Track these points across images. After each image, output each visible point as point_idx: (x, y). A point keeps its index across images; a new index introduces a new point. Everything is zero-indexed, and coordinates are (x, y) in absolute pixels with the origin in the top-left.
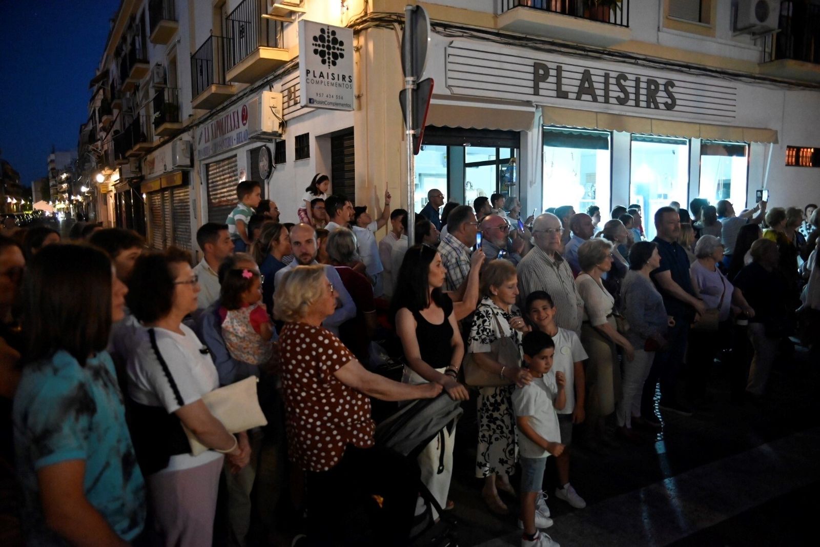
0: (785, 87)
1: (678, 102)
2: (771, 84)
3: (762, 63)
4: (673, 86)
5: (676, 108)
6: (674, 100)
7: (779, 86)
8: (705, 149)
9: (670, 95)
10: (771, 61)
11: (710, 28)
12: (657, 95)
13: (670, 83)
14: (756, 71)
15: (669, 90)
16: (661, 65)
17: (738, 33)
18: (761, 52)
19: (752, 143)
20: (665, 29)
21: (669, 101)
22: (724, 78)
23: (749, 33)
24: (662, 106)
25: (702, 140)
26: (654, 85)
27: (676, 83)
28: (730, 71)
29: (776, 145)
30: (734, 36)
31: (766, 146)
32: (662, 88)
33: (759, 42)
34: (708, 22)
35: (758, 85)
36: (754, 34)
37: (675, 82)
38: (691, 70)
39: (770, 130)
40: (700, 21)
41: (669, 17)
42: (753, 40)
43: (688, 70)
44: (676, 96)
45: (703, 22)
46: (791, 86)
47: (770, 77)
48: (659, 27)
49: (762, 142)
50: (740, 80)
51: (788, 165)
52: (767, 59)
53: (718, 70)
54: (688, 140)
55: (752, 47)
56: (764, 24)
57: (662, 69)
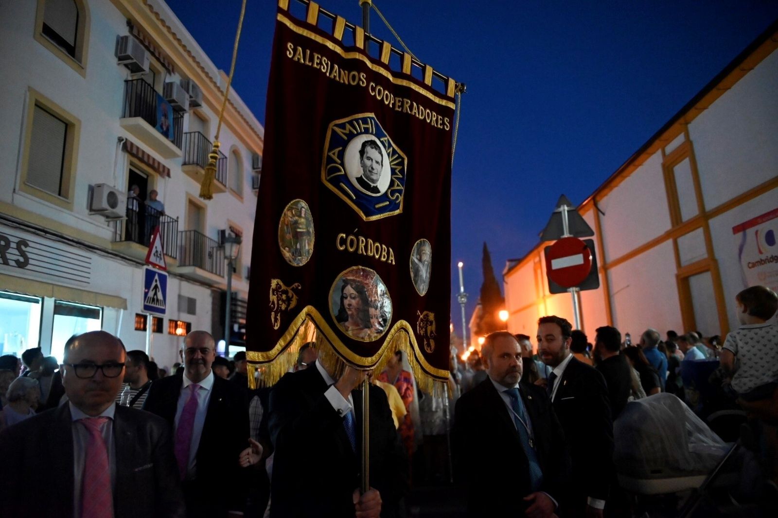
0: (133, 264)
1: (31, 261)
2: (122, 260)
3: (114, 241)
4: (26, 245)
5: (29, 267)
6: (27, 259)
7: (128, 263)
8: (59, 309)
9: (23, 254)
10: (121, 241)
11: (68, 203)
12: (8, 251)
13: (23, 243)
14: (109, 247)
15: (21, 249)
16: (14, 224)
17: (93, 213)
18: (113, 232)
19: (105, 308)
20: (21, 193)
21: (22, 259)
22: (79, 248)
23: (103, 215)
24: (13, 263)
25: (55, 300)
26: (4, 241)
27: (31, 244)
28: (87, 243)
29: (126, 311)
30: (91, 215)
31: (117, 311)
32: (13, 245)
33: (112, 224)
34: (66, 197)
35: (111, 259)
36: (107, 217)
37: (29, 243)
38: (47, 235)
39: (121, 298)
40: (60, 194)
41: (26, 183)
42: (107, 221)
43: (44, 234)
44: (29, 255)
45: (63, 196)
46: (138, 265)
47: (122, 255)
48: (14, 189)
49: (113, 307)
50: (95, 252)
51: (137, 329)
52: (118, 239)
53: (75, 240)
54: (40, 299)
55: (106, 227)
56: (114, 210)
57: (16, 228)
